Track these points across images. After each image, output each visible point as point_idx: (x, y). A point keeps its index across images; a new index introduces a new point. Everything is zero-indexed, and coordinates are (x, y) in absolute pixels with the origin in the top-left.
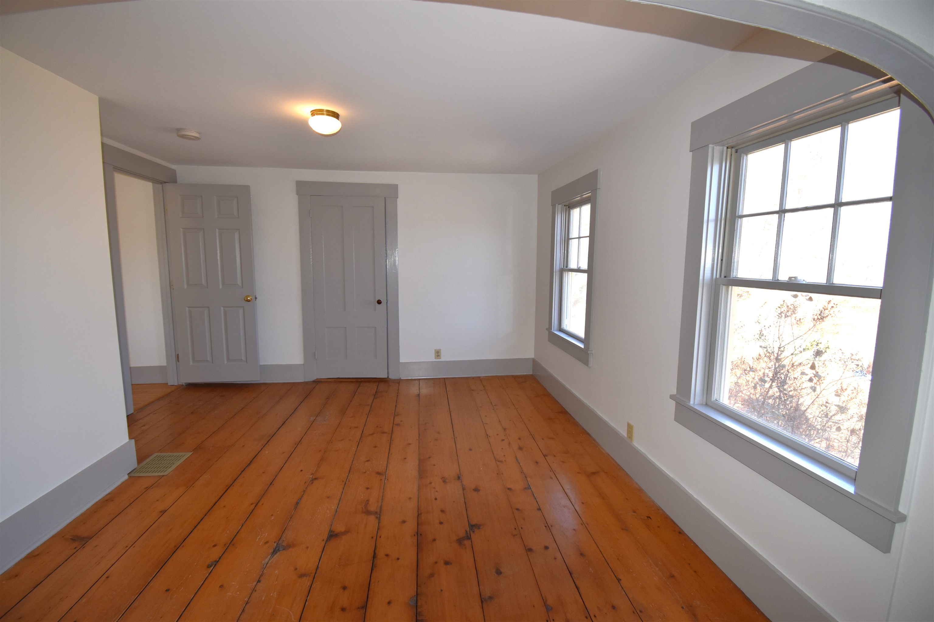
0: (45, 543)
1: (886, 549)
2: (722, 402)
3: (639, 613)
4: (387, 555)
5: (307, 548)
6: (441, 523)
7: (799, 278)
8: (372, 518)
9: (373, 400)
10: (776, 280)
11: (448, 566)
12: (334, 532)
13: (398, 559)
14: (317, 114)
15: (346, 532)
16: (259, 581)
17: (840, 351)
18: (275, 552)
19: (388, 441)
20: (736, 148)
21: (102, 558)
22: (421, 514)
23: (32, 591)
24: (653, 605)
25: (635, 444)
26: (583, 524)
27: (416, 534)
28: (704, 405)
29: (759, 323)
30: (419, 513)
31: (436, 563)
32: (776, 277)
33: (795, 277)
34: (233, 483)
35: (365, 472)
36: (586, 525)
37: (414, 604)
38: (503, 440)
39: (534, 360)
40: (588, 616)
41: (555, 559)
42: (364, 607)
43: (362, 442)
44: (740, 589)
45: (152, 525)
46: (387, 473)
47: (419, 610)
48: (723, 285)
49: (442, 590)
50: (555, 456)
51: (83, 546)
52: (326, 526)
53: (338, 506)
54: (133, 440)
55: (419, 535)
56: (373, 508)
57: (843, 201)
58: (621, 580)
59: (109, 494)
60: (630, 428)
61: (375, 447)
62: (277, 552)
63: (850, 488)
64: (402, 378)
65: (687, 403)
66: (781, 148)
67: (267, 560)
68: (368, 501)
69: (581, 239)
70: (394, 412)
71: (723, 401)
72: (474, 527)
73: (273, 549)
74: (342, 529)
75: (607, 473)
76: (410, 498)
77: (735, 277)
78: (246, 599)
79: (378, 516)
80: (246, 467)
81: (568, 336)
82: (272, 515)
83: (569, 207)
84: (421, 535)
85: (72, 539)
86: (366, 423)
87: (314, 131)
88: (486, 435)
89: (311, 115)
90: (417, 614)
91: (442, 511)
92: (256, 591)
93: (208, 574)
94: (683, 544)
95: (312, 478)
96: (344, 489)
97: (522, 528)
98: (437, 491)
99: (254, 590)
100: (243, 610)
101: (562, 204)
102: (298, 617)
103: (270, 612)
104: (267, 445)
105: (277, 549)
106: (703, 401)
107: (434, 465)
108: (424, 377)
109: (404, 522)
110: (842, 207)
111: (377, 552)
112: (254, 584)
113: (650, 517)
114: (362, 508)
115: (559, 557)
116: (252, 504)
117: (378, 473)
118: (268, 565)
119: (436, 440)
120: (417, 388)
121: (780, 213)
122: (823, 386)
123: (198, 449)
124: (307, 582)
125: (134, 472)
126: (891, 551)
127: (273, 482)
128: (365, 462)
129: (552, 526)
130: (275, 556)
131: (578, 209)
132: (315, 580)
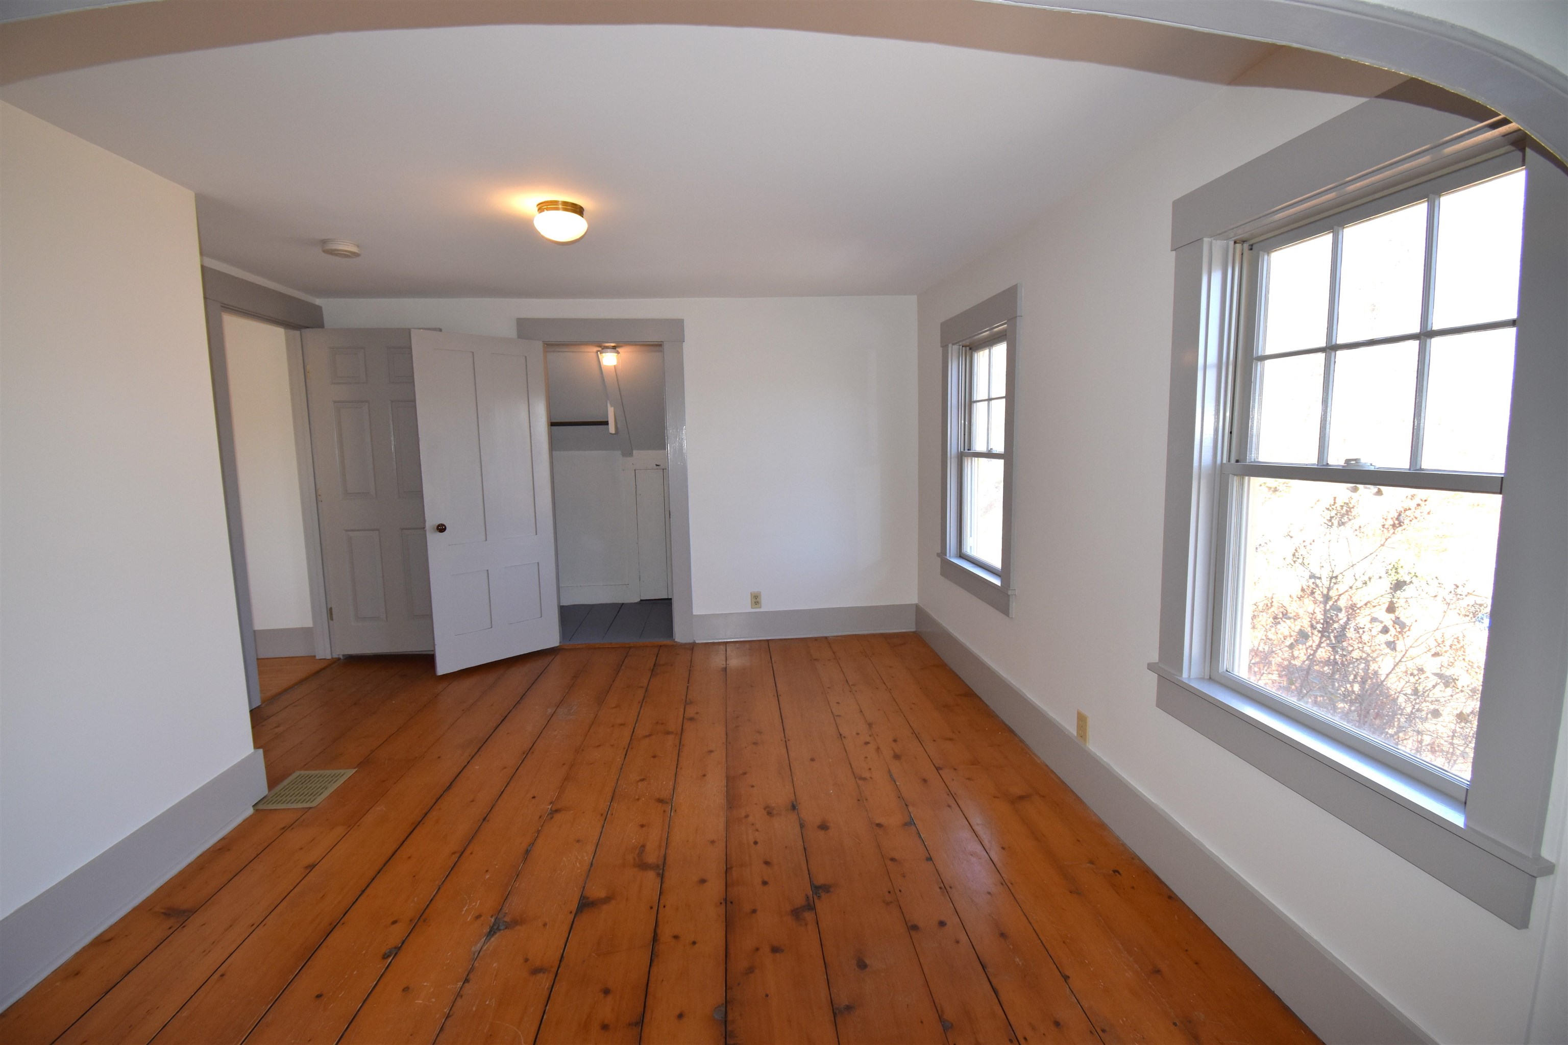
0: (122, 920)
1: (1521, 920)
2: (1237, 674)
3: (1100, 1033)
4: (676, 937)
5: (545, 925)
6: (765, 883)
7: (1363, 461)
8: (651, 875)
9: (650, 678)
10: (1324, 465)
11: (778, 955)
12: (588, 898)
13: (694, 943)
14: (548, 209)
15: (607, 900)
16: (467, 981)
17: (1436, 582)
18: (492, 932)
19: (676, 746)
20: (1252, 242)
21: (213, 944)
22: (731, 868)
23: (101, 998)
24: (1125, 1019)
25: (1091, 748)
26: (1004, 883)
27: (722, 901)
28: (1208, 679)
29: (1291, 537)
30: (728, 866)
31: (757, 949)
32: (1323, 460)
33: (1355, 460)
34: (423, 818)
35: (638, 799)
36: (1009, 885)
37: (722, 1017)
38: (867, 743)
39: (917, 607)
40: (1014, 1038)
41: (958, 942)
42: (639, 1023)
43: (632, 748)
44: (1274, 992)
45: (292, 890)
46: (674, 799)
47: (729, 1028)
48: (1235, 475)
49: (767, 996)
50: (955, 769)
51: (183, 926)
52: (575, 889)
53: (594, 855)
54: (261, 751)
55: (728, 903)
56: (652, 857)
57: (1435, 328)
58: (1069, 977)
59: (223, 839)
60: (1082, 721)
61: (654, 757)
62: (495, 933)
63: (1457, 819)
64: (697, 642)
65: (1177, 677)
66: (1326, 239)
67: (479, 945)
68: (643, 846)
69: (993, 401)
70: (684, 698)
71: (1239, 672)
72: (820, 889)
73: (488, 927)
74: (602, 894)
75: (1044, 797)
76: (713, 842)
77: (1255, 462)
78: (446, 1010)
79: (661, 871)
80: (443, 793)
81: (974, 565)
82: (487, 871)
83: (970, 349)
84: (732, 903)
85: (164, 914)
86: (638, 717)
87: (543, 237)
88: (839, 735)
89: (538, 210)
90: (726, 1035)
91: (767, 863)
92: (462, 996)
93: (384, 969)
94: (1176, 917)
95: (551, 810)
96: (603, 826)
97: (900, 891)
98: (757, 830)
99: (459, 995)
100: (442, 1029)
101: (958, 344)
102: (532, 1038)
103: (485, 1031)
104: (477, 755)
105: (495, 927)
106: (1204, 673)
107: (753, 786)
108: (735, 638)
109: (703, 881)
110: (1433, 339)
111: (659, 931)
112: (458, 986)
113: (1118, 872)
114: (634, 859)
115: (963, 938)
116: (453, 853)
117: (660, 801)
118: (481, 953)
119: (755, 744)
120: (723, 658)
121: (1328, 350)
122: (1409, 641)
123: (364, 763)
124: (544, 981)
125: (263, 802)
126: (1531, 925)
127: (487, 817)
128: (638, 781)
129: (951, 887)
130: (493, 939)
131: (987, 351)
132: (557, 978)
